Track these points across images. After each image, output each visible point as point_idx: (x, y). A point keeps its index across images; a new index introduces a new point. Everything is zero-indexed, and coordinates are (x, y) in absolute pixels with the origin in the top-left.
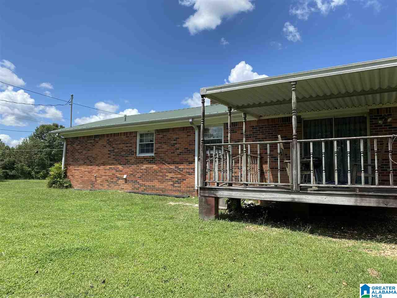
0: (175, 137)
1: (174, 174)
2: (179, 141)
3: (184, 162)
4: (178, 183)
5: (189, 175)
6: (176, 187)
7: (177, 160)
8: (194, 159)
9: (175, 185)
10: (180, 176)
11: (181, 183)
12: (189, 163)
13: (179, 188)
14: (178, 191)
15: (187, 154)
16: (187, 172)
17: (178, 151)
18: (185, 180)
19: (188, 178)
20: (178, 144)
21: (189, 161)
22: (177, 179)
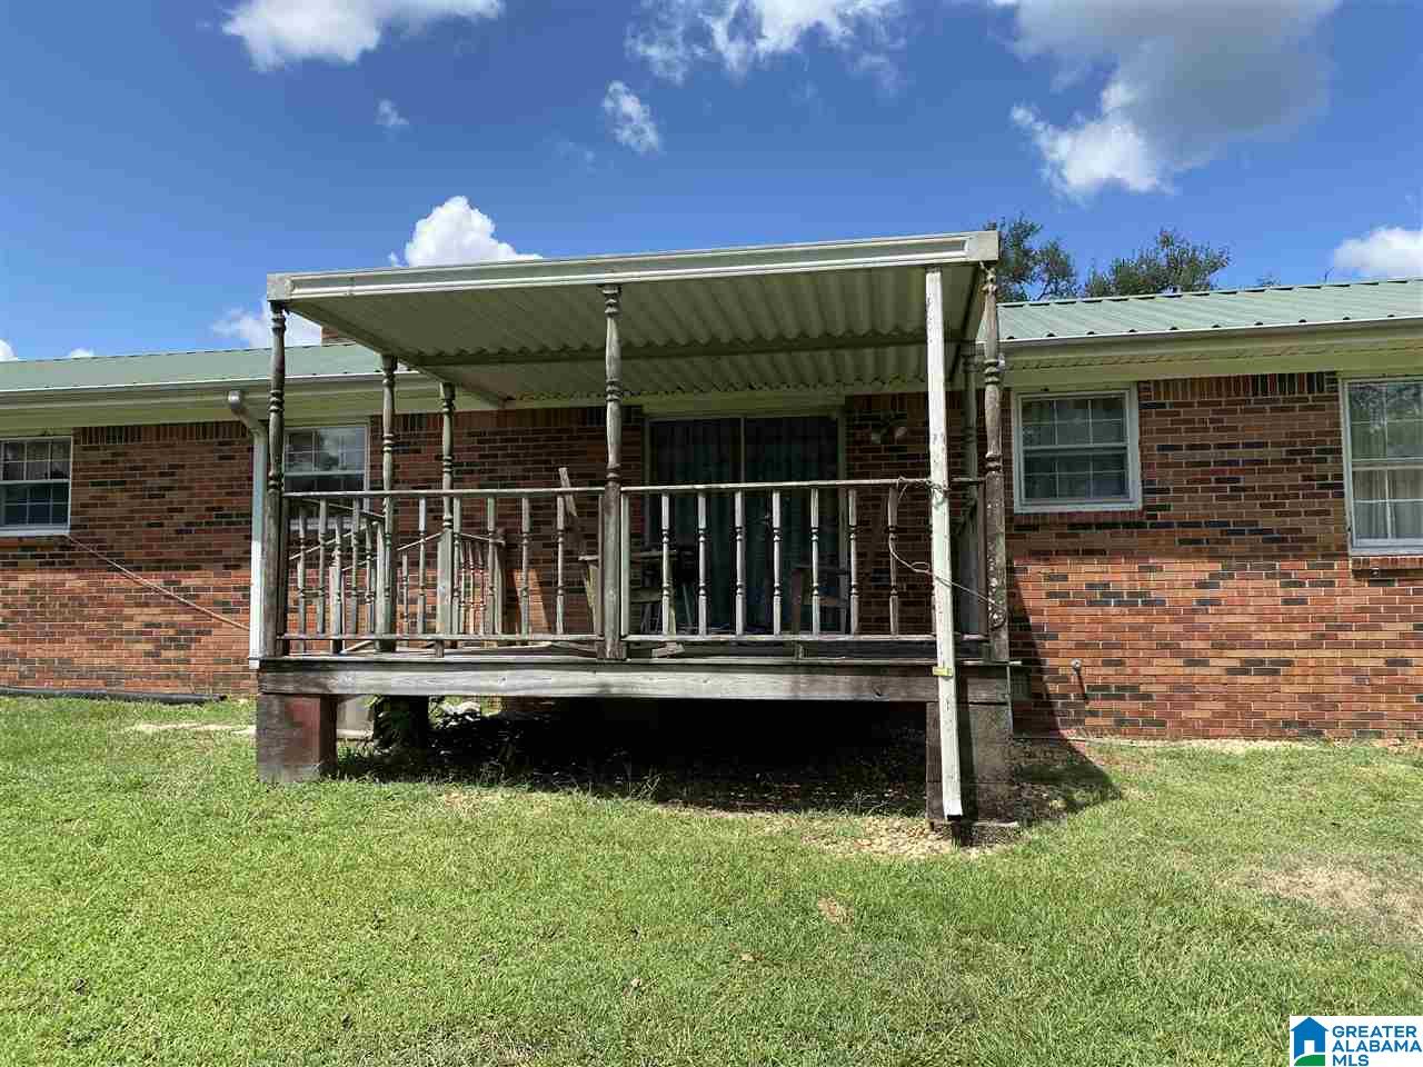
1: (157, 610)
2: (186, 475)
3: (203, 561)
4: (178, 648)
5: (224, 612)
6: (168, 661)
7: (175, 552)
8: (249, 552)
9: (165, 654)
10: (188, 618)
11: (189, 648)
12: (226, 567)
13: (181, 668)
14: (178, 677)
15: (216, 531)
16: (216, 603)
17: (180, 519)
18: (209, 633)
19: (219, 626)
20: (180, 488)
21: (226, 559)
22: (171, 632)
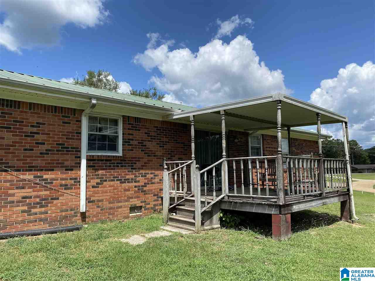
0: (34, 120)
1: (31, 190)
2: (46, 128)
3: (56, 167)
4: (41, 207)
5: (65, 189)
6: (36, 214)
7: (39, 162)
8: (80, 163)
9: (33, 211)
10: (48, 193)
11: (47, 206)
12: (66, 170)
13: (43, 216)
14: (41, 220)
15: (61, 154)
16: (61, 185)
17: (43, 148)
18: (58, 199)
19: (63, 195)
20: (43, 134)
21: (66, 167)
22: (38, 200)
